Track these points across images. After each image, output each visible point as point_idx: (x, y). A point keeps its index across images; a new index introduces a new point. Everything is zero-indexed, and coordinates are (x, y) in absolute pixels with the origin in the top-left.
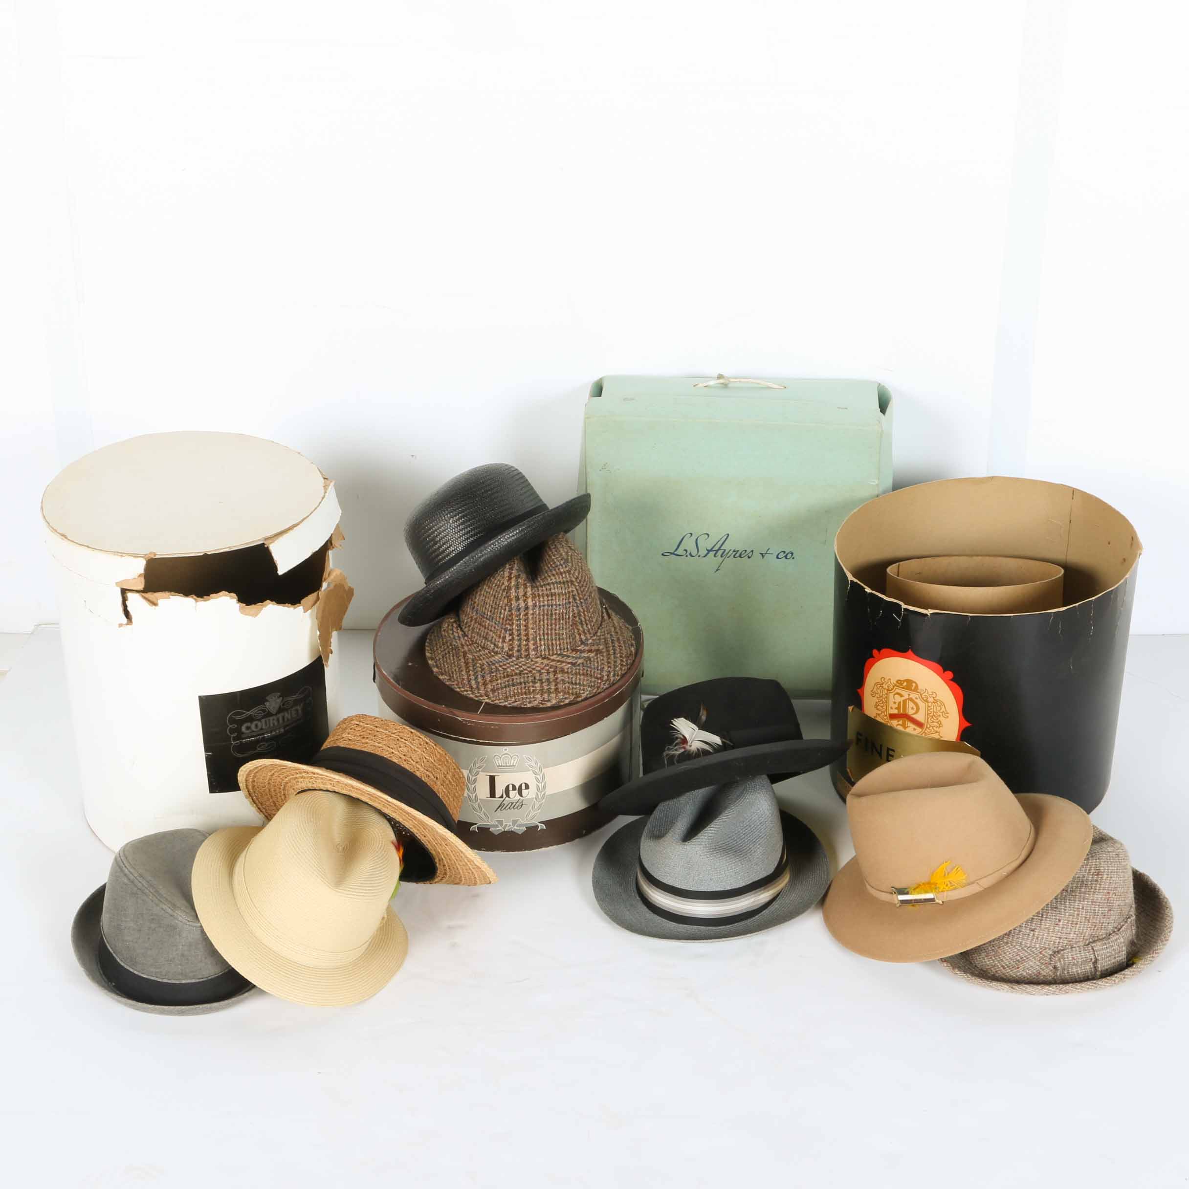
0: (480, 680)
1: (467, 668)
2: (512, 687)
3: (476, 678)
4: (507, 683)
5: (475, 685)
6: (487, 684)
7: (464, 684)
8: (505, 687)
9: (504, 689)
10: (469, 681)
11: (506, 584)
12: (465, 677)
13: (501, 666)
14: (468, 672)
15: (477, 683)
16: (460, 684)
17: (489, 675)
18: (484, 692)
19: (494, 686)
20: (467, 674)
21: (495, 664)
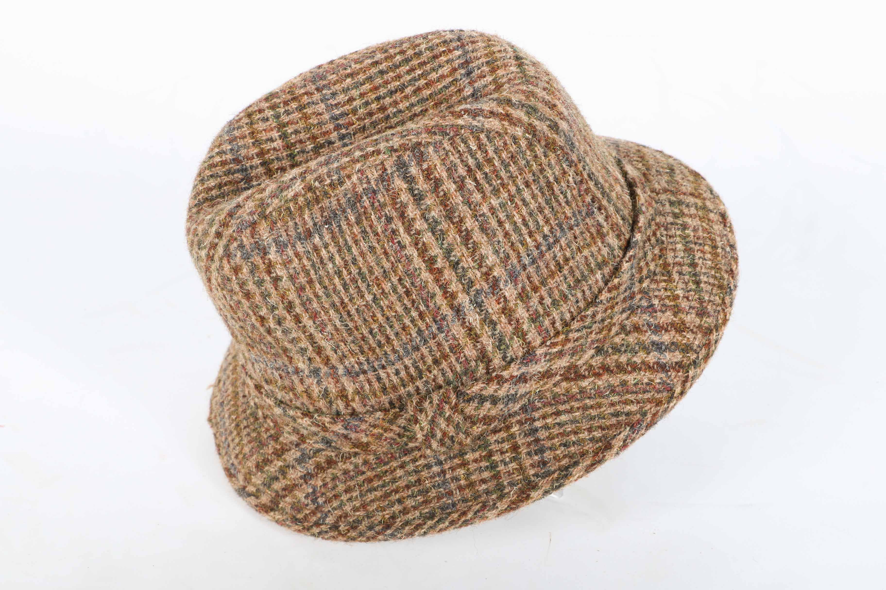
0: (666, 338)
1: (620, 368)
2: (698, 269)
3: (658, 346)
4: (687, 277)
5: (677, 353)
6: (683, 323)
7: (663, 383)
8: (698, 283)
9: (702, 285)
10: (663, 367)
11: (519, 132)
12: (645, 377)
13: (641, 281)
14: (635, 368)
15: (674, 346)
16: (659, 396)
17: (659, 314)
18: (699, 336)
19: (690, 307)
20: (640, 369)
21: (634, 293)
